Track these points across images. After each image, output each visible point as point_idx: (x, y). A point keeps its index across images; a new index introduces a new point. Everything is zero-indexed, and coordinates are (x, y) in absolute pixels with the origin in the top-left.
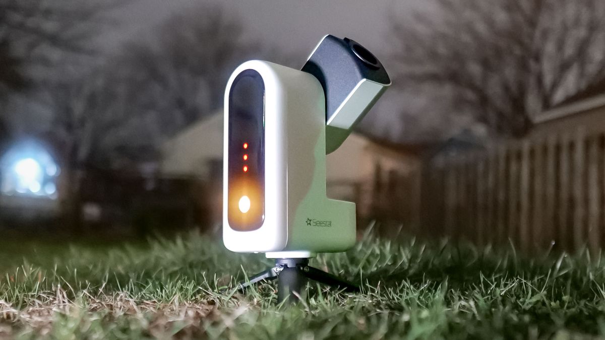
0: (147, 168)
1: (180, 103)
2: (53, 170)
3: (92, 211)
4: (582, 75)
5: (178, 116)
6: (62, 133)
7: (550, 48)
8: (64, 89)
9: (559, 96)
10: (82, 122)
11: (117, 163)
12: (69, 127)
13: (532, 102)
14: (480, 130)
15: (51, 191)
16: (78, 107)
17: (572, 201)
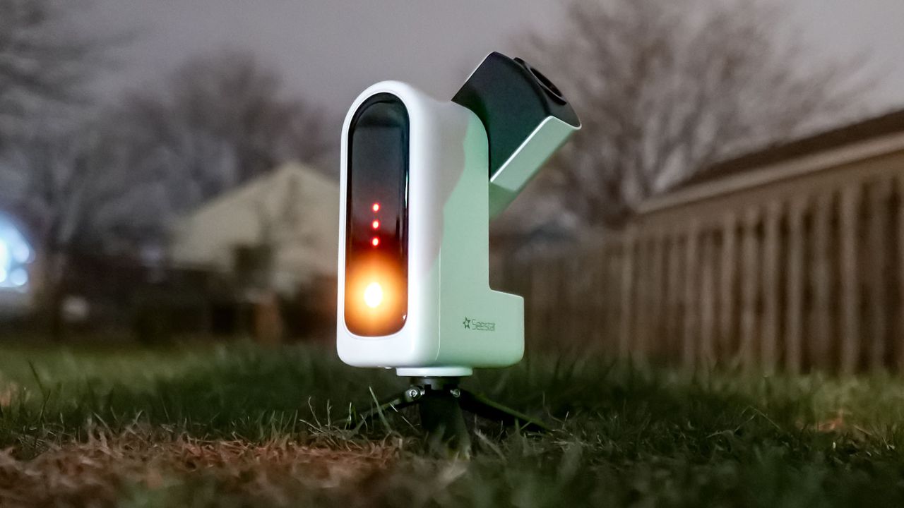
0: (151, 255)
1: (197, 173)
2: (23, 252)
3: (76, 308)
4: (688, 159)
5: (194, 188)
6: (38, 204)
7: (652, 124)
8: (41, 149)
9: (662, 182)
10: (67, 191)
11: (113, 247)
12: (49, 196)
13: (630, 190)
14: (569, 220)
15: (20, 281)
16: (62, 172)
17: (681, 308)
